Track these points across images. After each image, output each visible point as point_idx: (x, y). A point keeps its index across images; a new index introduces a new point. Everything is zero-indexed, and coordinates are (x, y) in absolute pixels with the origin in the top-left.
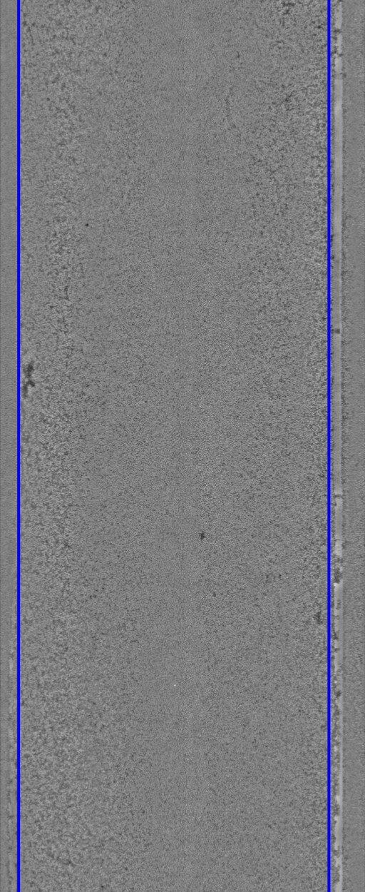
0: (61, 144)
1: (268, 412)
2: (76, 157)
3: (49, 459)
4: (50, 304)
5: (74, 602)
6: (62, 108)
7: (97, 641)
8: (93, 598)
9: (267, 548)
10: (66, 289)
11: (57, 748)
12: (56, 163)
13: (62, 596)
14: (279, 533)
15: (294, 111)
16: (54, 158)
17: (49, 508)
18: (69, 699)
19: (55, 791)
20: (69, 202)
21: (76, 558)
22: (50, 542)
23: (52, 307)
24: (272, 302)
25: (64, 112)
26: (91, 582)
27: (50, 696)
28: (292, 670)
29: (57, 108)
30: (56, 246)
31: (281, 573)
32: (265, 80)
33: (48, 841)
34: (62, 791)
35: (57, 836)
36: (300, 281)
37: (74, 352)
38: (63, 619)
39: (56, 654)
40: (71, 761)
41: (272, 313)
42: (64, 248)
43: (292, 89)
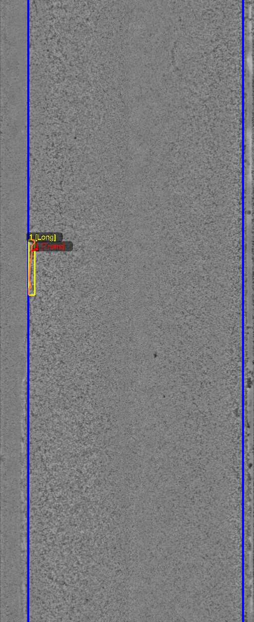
0: (58, 82)
1: (202, 269)
2: (68, 91)
3: (49, 302)
4: (50, 194)
5: (67, 401)
6: (58, 56)
7: (83, 429)
8: (80, 399)
9: (202, 364)
10: (61, 184)
11: (55, 503)
12: (53, 95)
13: (58, 397)
14: (210, 353)
15: (219, 58)
16: (52, 92)
17: (49, 336)
18: (64, 469)
19: (54, 533)
20: (63, 122)
21: (68, 370)
22: (49, 360)
23: (50, 196)
24: (205, 191)
25: (59, 59)
27: (50, 467)
28: (218, 449)
29: (54, 57)
30: (53, 153)
31: (211, 381)
32: (200, 37)
33: (49, 569)
34: (59, 533)
35: (56, 565)
36: (223, 177)
37: (66, 227)
38: (59, 413)
39: (55, 438)
40: (65, 512)
41: (204, 200)
42: (59, 154)
43: (218, 43)
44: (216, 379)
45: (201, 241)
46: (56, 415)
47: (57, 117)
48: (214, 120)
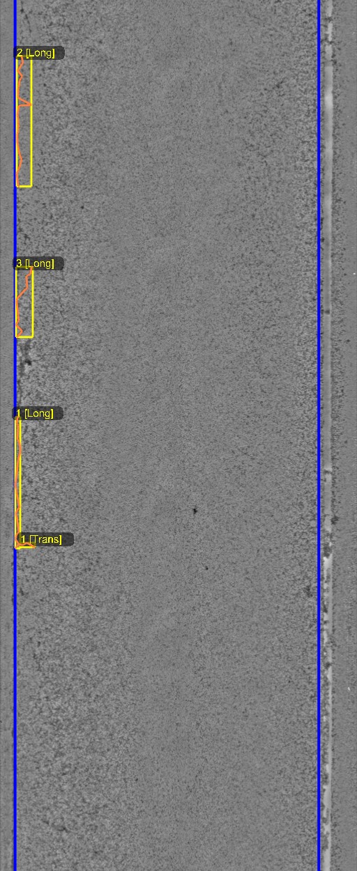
0: (58, 129)
1: (259, 391)
2: (72, 142)
4: (47, 285)
5: (69, 575)
6: (58, 93)
7: (92, 613)
8: (88, 571)
9: (258, 523)
10: (62, 271)
11: (52, 717)
12: (52, 147)
13: (57, 569)
14: (271, 508)
15: (285, 97)
16: (50, 142)
17: (44, 483)
18: (64, 669)
19: (51, 759)
20: (65, 184)
22: (45, 517)
23: (48, 287)
24: (263, 283)
25: (60, 98)
26: (84, 555)
27: (46, 666)
28: (282, 642)
29: (53, 94)
30: (52, 228)
31: (272, 547)
32: (257, 67)
33: (44, 808)
34: (57, 759)
35: (52, 803)
36: (290, 263)
37: (69, 332)
38: (58, 591)
39: (52, 626)
40: (66, 730)
41: (262, 294)
42: (60, 230)
43: (283, 75)
44: (278, 546)
45: (258, 352)
46: (55, 594)
47: (58, 177)
48: (278, 182)
